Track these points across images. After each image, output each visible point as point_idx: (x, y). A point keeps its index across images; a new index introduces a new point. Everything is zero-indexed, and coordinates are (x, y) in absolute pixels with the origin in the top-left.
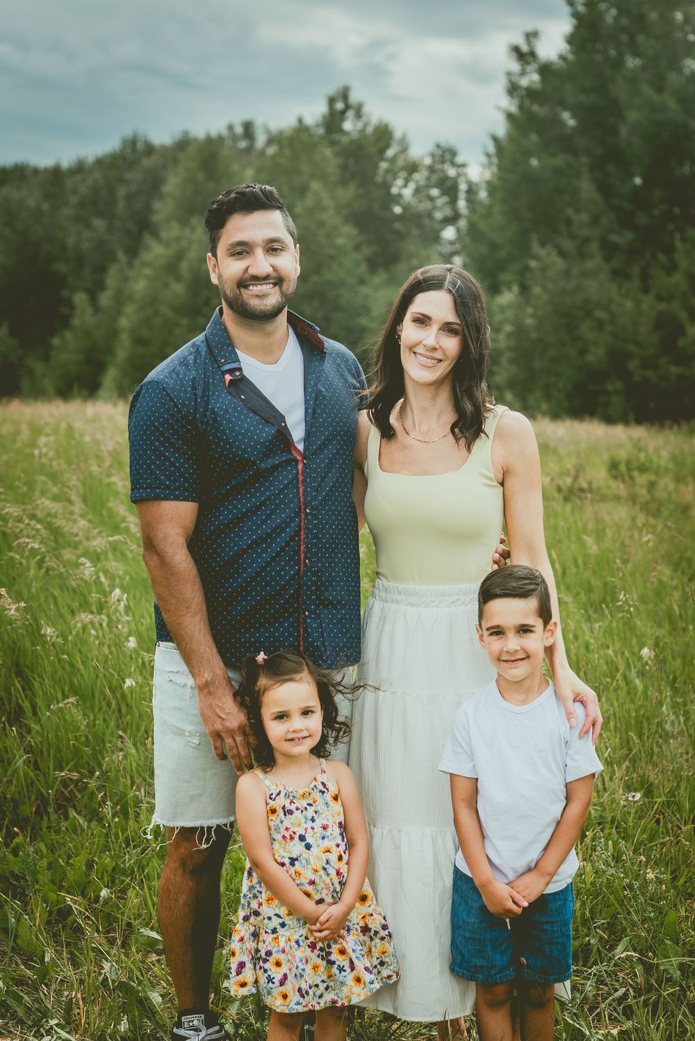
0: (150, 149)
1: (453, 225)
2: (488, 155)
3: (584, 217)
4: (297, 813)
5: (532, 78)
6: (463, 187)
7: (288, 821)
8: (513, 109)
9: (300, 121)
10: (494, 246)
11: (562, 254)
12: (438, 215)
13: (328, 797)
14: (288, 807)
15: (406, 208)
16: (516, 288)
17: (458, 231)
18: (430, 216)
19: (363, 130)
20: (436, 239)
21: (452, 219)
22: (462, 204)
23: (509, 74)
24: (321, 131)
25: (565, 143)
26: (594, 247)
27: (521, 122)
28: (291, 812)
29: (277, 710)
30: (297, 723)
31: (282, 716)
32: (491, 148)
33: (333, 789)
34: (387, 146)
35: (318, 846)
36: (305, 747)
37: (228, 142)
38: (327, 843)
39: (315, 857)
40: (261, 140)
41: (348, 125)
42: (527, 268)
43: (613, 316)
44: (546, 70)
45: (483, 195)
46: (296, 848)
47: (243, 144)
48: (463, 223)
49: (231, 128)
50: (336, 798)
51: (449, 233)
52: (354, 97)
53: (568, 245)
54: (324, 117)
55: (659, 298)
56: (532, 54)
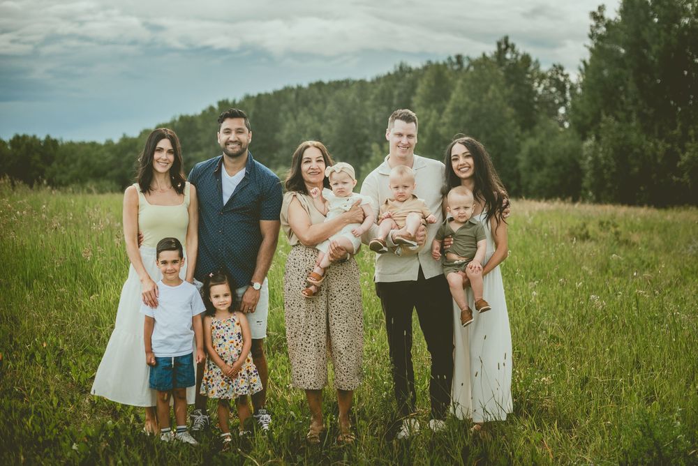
0: (410, 70)
1: (564, 106)
2: (580, 70)
3: (630, 100)
4: (222, 329)
5: (602, 30)
6: (568, 86)
7: (218, 331)
8: (593, 46)
9: (484, 55)
10: (584, 117)
11: (617, 119)
12: (557, 101)
13: (235, 324)
14: (219, 326)
15: (540, 97)
16: (594, 138)
17: (567, 109)
18: (552, 102)
19: (516, 59)
20: (557, 114)
21: (563, 103)
22: (568, 94)
23: (591, 26)
24: (495, 60)
25: (620, 62)
26: (634, 116)
27: (597, 52)
28: (219, 328)
29: (215, 294)
30: (222, 299)
31: (217, 296)
32: (582, 66)
33: (237, 321)
34: (529, 66)
35: (229, 340)
36: (225, 308)
37: (449, 67)
38: (232, 340)
39: (227, 344)
40: (466, 64)
41: (508, 56)
42: (600, 128)
43: (643, 151)
44: (608, 25)
45: (579, 90)
46: (221, 341)
47: (456, 67)
48: (569, 104)
49: (450, 59)
50: (238, 324)
51: (562, 110)
52: (510, 41)
53: (621, 115)
54: (495, 53)
55: (667, 142)
56: (602, 17)
